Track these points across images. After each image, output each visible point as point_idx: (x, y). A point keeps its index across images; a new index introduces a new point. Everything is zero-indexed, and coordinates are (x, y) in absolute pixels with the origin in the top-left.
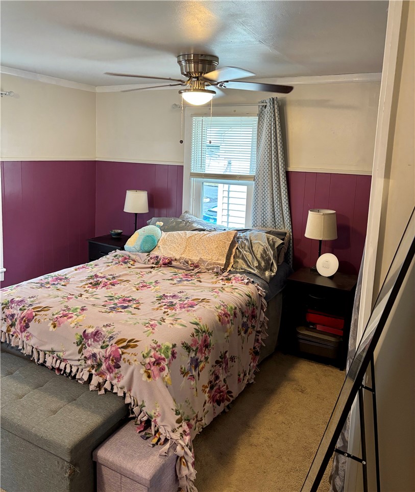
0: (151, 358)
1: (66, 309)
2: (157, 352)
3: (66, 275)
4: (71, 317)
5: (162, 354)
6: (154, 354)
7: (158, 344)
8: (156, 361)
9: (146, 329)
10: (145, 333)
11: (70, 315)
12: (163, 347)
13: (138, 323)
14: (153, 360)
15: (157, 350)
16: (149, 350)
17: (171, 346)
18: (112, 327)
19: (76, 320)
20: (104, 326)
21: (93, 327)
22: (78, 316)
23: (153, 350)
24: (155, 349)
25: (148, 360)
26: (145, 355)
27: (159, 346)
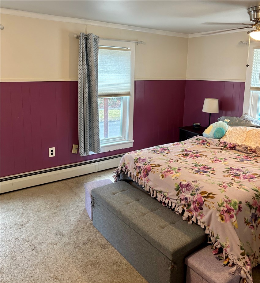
0: (224, 208)
1: (169, 167)
2: (228, 204)
3: (168, 147)
4: (172, 173)
5: (232, 207)
6: (226, 205)
7: (229, 199)
8: (228, 210)
9: (220, 188)
10: (220, 191)
11: (172, 172)
12: (232, 202)
13: (215, 183)
14: (226, 209)
15: (228, 203)
16: (222, 202)
17: (238, 202)
18: (198, 183)
19: (175, 175)
20: (193, 181)
21: (185, 181)
22: (176, 173)
23: (225, 202)
24: (227, 202)
25: (222, 208)
26: (220, 205)
27: (230, 201)
